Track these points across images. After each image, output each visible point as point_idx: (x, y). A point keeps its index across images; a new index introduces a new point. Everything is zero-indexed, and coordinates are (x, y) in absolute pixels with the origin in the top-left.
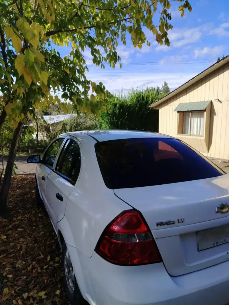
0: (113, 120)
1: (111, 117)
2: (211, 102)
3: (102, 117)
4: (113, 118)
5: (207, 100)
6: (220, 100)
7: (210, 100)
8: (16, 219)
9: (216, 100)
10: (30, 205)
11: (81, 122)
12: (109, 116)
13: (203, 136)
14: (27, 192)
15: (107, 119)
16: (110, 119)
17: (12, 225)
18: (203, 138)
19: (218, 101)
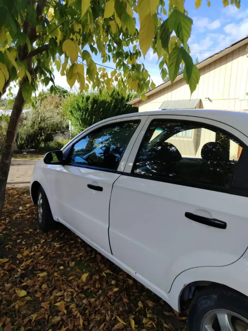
0: (85, 115)
1: (83, 113)
2: (201, 101)
3: (71, 112)
4: (86, 114)
5: (196, 99)
6: (210, 98)
7: (199, 98)
8: (21, 256)
9: (206, 98)
10: (31, 230)
11: (47, 117)
12: (80, 112)
13: (191, 138)
14: (12, 211)
15: (78, 114)
16: (82, 115)
17: (22, 268)
18: (192, 140)
19: (208, 99)
